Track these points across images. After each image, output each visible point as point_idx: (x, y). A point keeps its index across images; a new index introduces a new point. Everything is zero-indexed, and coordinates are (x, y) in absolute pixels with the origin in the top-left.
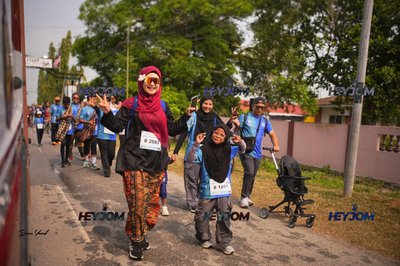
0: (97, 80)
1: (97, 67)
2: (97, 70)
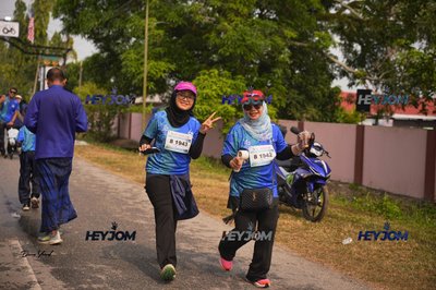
0: (95, 58)
1: (94, 36)
2: (96, 41)
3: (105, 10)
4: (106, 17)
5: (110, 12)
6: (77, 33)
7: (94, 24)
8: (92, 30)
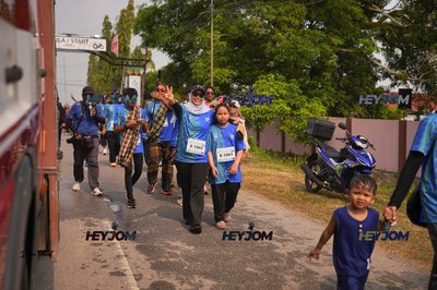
3: (177, 26)
4: (178, 32)
5: (181, 27)
6: (154, 47)
7: (167, 38)
8: (167, 44)
